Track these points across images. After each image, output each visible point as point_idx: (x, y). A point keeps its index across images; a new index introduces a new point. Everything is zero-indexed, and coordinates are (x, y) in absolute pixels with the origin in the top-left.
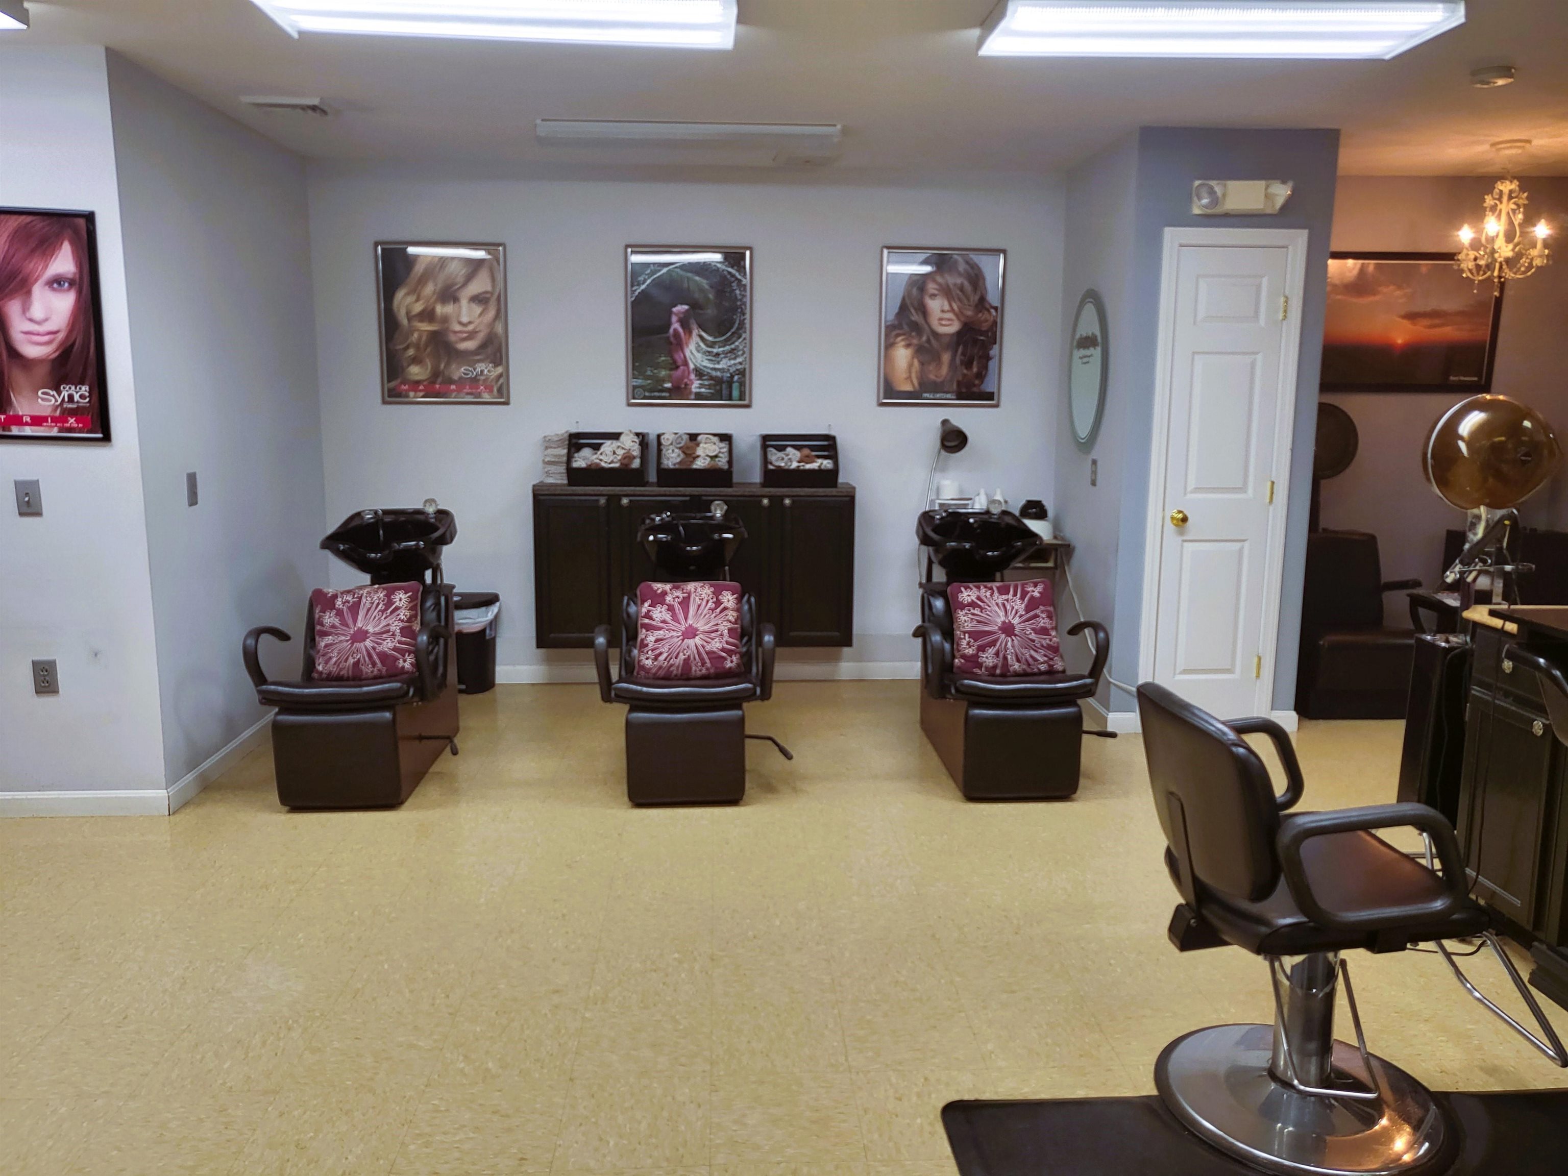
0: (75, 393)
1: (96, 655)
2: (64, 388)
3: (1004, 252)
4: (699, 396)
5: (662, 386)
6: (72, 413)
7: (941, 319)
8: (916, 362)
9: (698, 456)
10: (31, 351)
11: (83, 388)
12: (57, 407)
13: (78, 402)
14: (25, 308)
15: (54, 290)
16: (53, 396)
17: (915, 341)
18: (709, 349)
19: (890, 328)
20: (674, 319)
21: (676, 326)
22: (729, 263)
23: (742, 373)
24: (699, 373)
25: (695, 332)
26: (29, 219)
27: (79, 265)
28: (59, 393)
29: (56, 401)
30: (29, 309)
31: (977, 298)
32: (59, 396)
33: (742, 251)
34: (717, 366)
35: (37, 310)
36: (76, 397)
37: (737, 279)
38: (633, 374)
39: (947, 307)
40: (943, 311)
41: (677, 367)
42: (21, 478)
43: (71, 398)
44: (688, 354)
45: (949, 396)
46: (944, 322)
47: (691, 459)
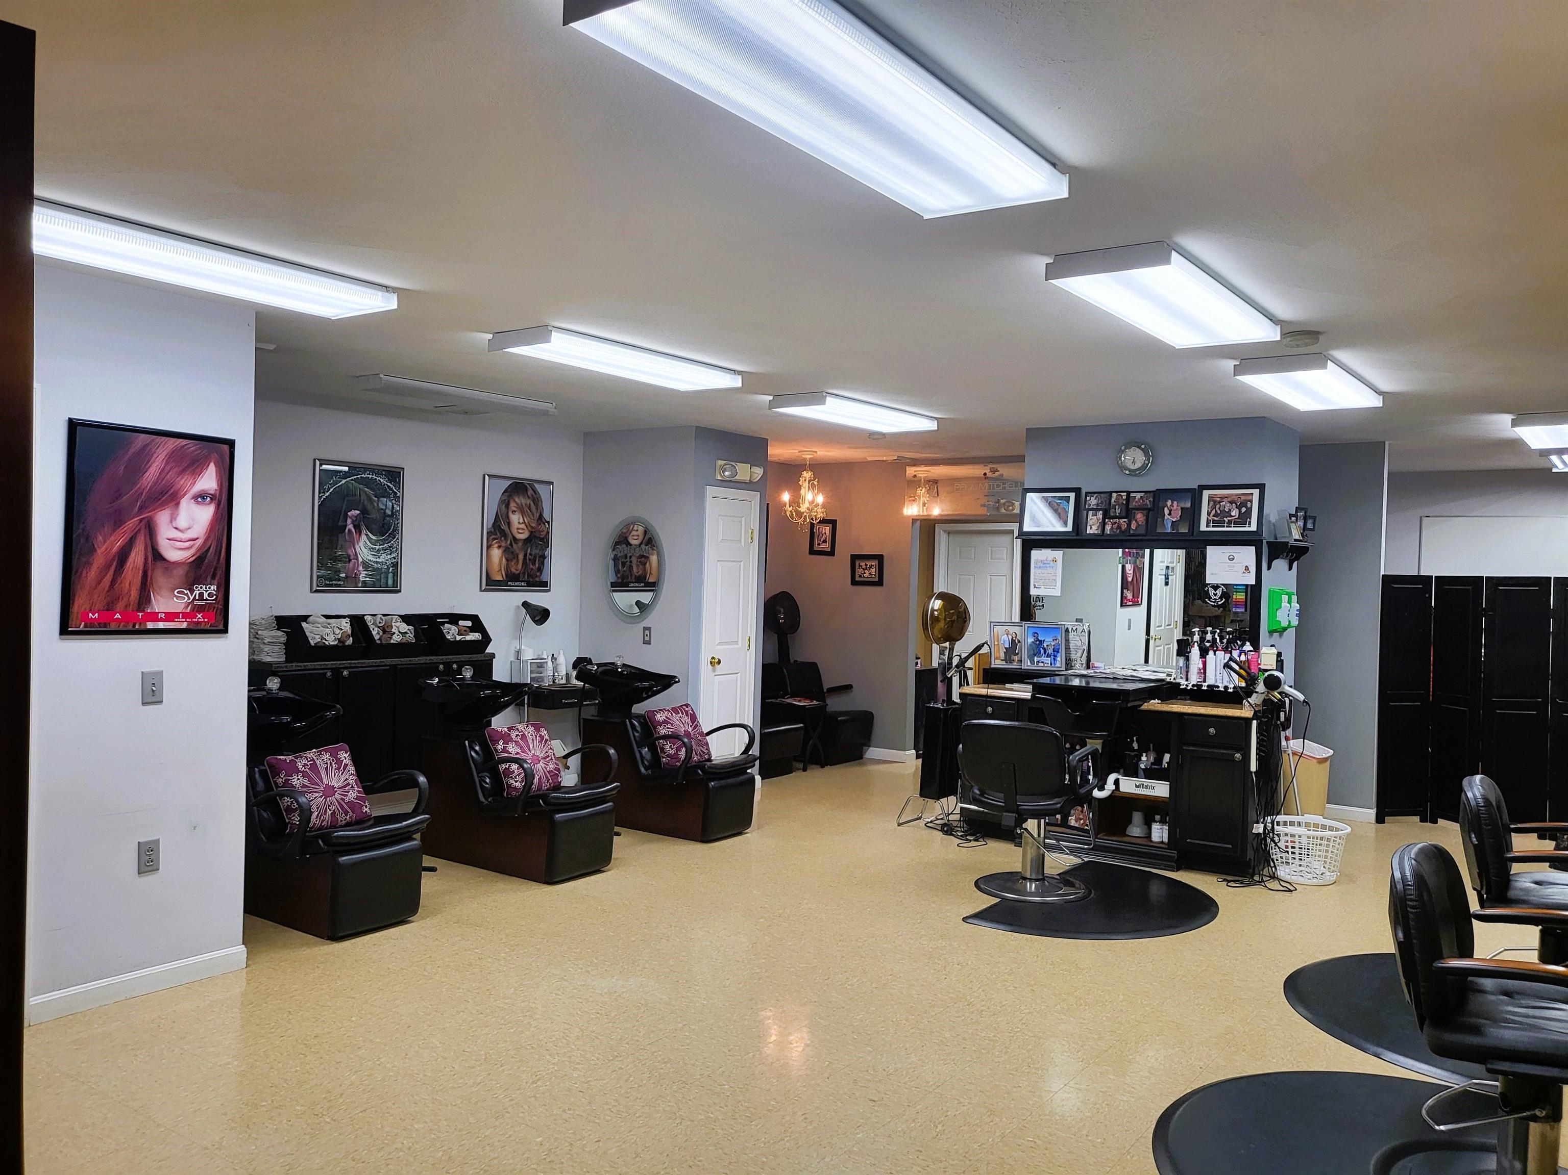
0: (204, 592)
1: (195, 828)
2: (197, 588)
3: (552, 483)
4: (365, 584)
5: (338, 576)
6: (200, 609)
7: (518, 529)
8: (504, 560)
9: (394, 633)
10: (173, 554)
11: (212, 588)
12: (189, 604)
13: (207, 600)
14: (173, 518)
15: (198, 503)
16: (187, 595)
17: (503, 544)
18: (373, 546)
19: (489, 534)
20: (349, 521)
21: (350, 526)
22: (389, 479)
23: (395, 565)
24: (366, 565)
25: (364, 532)
26: (185, 442)
27: (220, 485)
28: (192, 591)
29: (189, 599)
30: (175, 519)
31: (538, 515)
32: (192, 595)
33: (398, 470)
34: (378, 560)
35: (182, 520)
36: (206, 596)
37: (393, 491)
38: (318, 566)
39: (521, 521)
40: (519, 523)
41: (350, 560)
42: (146, 670)
43: (201, 595)
44: (358, 549)
45: (523, 584)
46: (520, 531)
47: (390, 636)
